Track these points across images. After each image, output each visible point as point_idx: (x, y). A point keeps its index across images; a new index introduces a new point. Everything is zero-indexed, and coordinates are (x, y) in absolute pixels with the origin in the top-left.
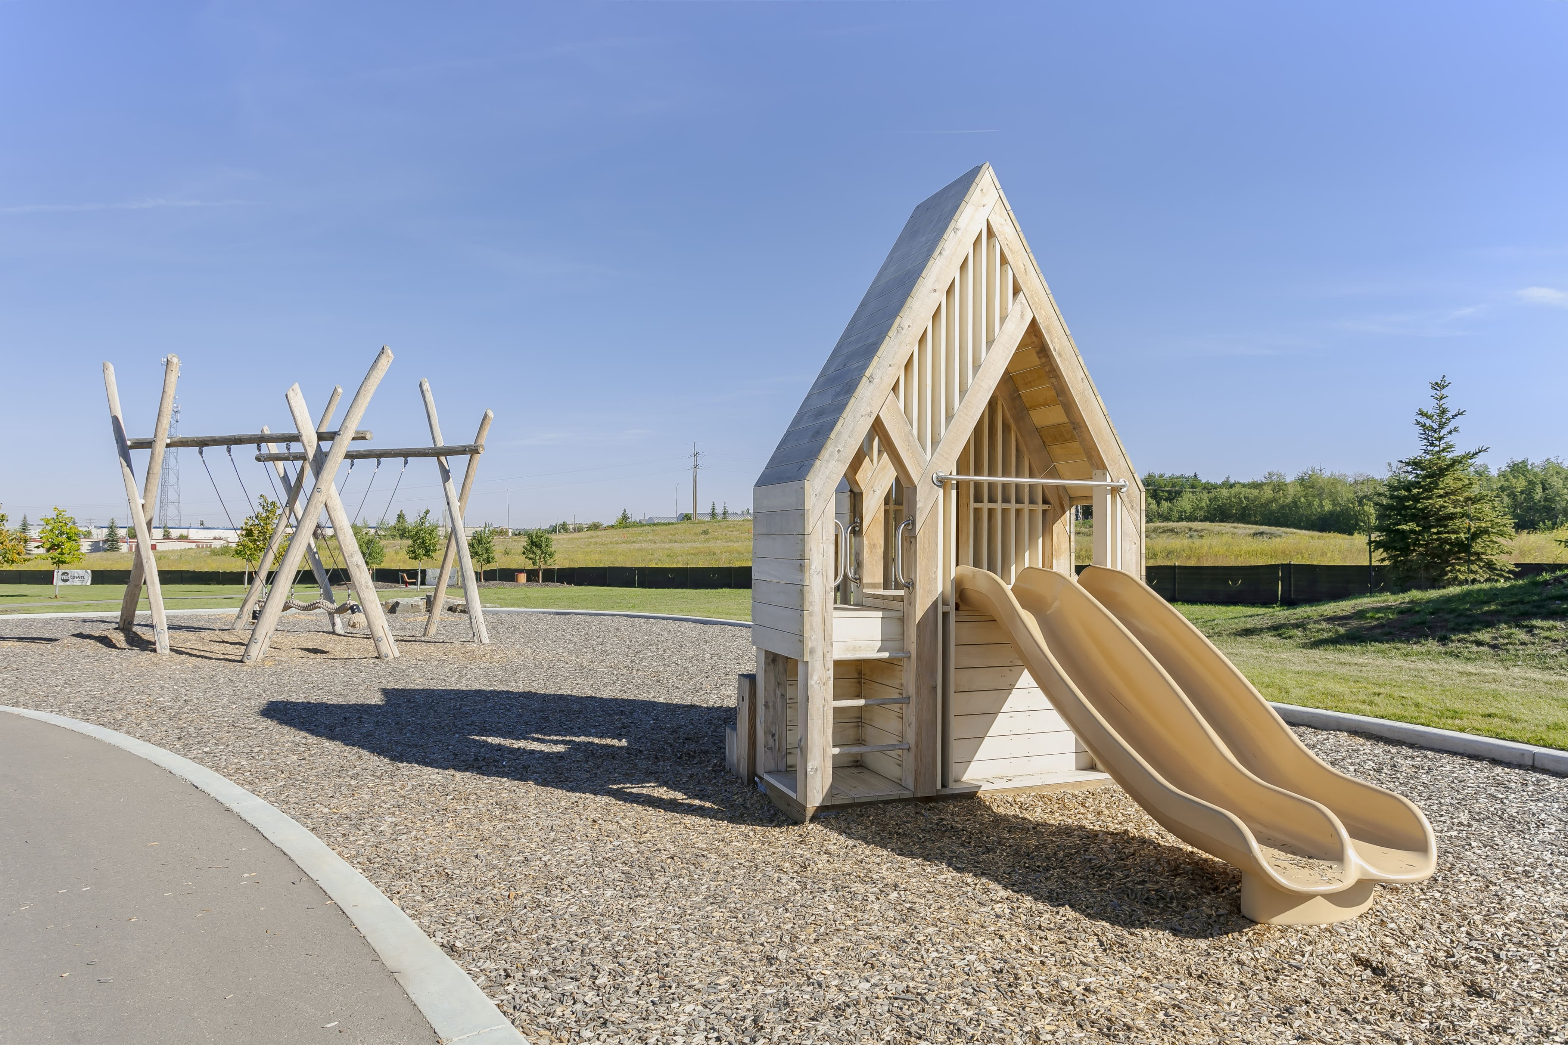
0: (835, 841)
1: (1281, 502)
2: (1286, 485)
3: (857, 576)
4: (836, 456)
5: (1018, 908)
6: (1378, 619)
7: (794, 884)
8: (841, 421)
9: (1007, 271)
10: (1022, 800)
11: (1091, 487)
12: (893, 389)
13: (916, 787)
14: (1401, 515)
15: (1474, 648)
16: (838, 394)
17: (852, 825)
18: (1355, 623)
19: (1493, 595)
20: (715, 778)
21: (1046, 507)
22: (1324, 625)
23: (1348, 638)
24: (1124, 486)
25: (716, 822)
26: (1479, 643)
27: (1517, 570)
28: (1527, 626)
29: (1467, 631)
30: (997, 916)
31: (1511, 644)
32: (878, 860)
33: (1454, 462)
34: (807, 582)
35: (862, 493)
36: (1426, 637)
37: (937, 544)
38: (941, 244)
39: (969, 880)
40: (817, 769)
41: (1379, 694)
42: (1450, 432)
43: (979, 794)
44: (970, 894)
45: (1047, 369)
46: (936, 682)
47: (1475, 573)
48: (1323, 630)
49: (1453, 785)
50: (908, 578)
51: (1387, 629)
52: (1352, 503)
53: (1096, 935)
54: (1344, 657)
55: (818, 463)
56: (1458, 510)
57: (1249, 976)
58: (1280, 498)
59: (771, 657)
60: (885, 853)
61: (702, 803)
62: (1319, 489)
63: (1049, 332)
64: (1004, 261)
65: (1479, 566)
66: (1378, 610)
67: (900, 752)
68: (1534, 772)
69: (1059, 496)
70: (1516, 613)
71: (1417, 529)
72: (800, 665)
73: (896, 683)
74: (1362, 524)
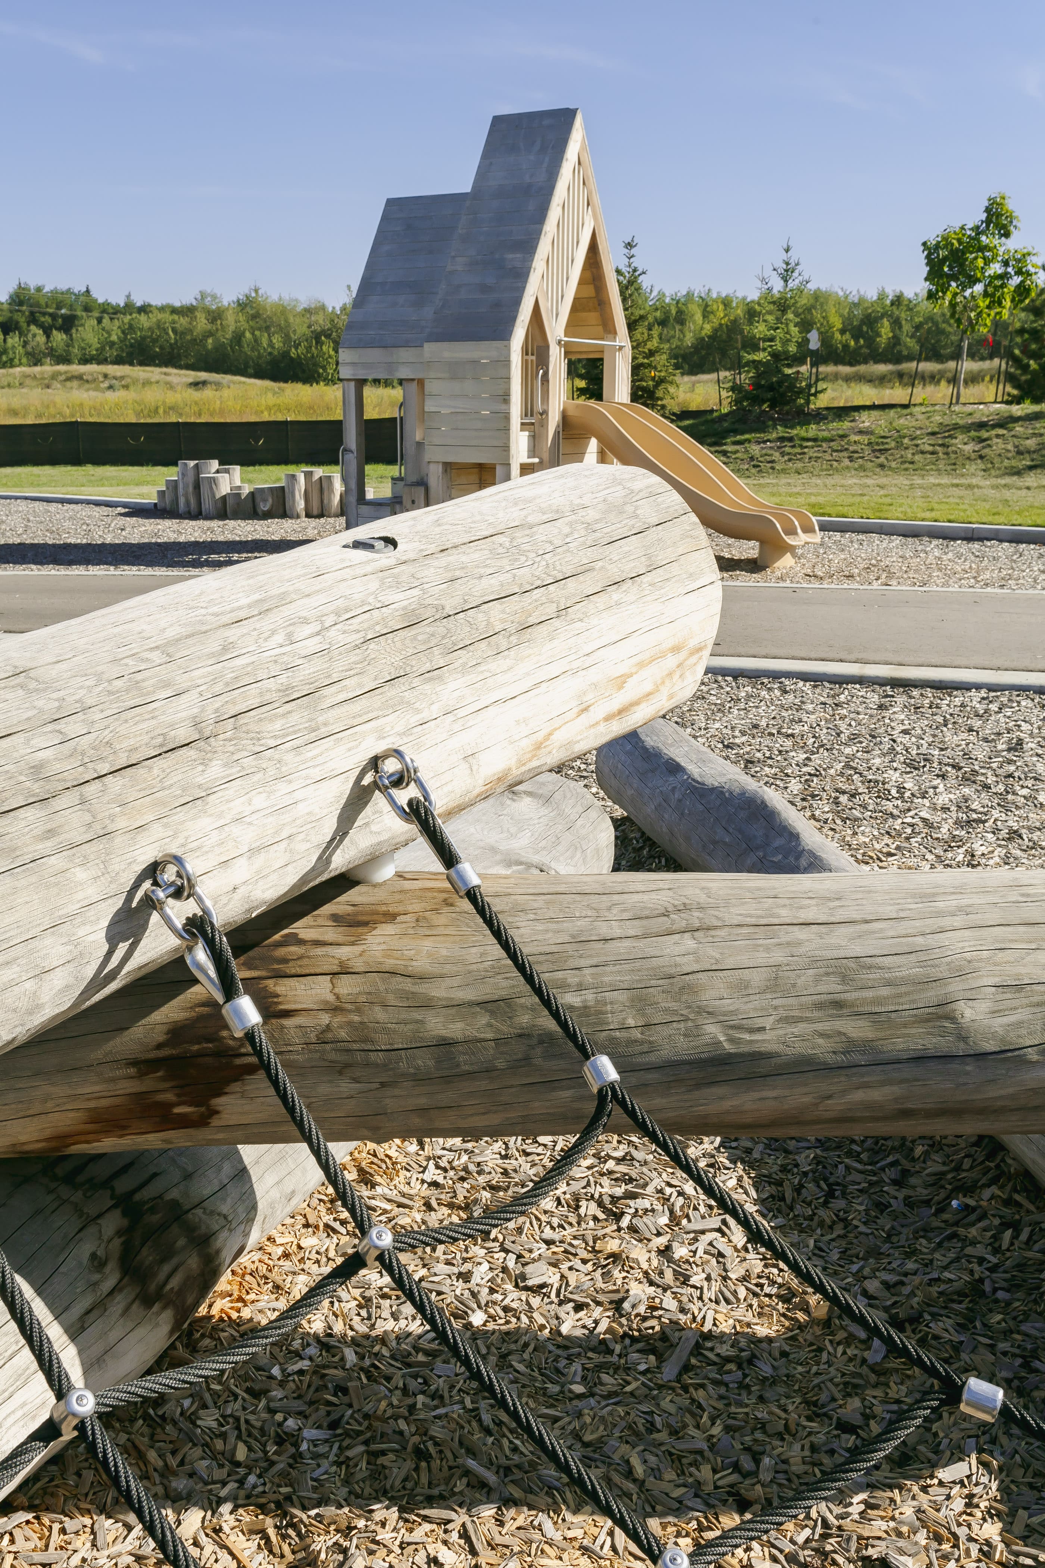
24: (624, 346)
74: (321, 371)
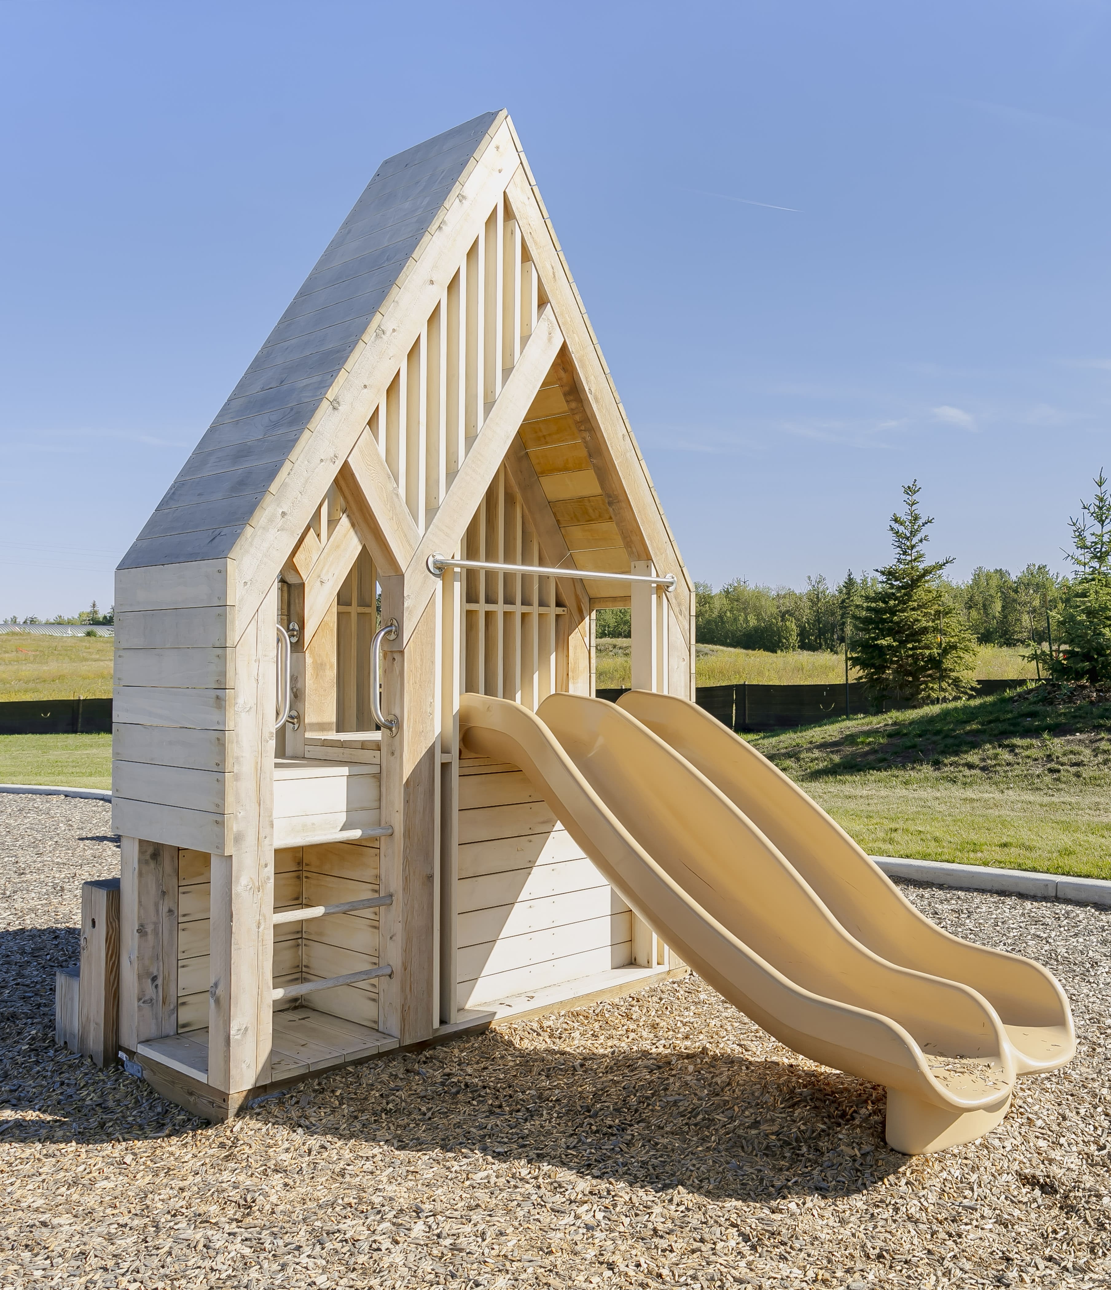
0: (286, 1145)
1: (707, 616)
2: (712, 597)
3: (294, 713)
4: (279, 522)
5: (615, 1206)
6: (869, 743)
7: (239, 1246)
8: (287, 466)
9: (529, 272)
10: (550, 1023)
11: (628, 584)
12: (369, 423)
13: (403, 1031)
14: (879, 629)
15: (967, 772)
16: (275, 425)
17: (310, 1111)
18: (849, 750)
19: (970, 714)
20: (37, 1063)
21: (560, 610)
22: (817, 753)
23: (845, 768)
24: (672, 583)
25: (54, 1147)
26: (970, 766)
27: (978, 687)
28: (1007, 746)
29: (956, 754)
30: (588, 1228)
31: (999, 765)
32: (369, 1166)
33: (926, 572)
34: (230, 725)
35: (303, 585)
36: (921, 762)
37: (433, 663)
38: (441, 214)
39: (524, 1172)
40: (246, 1029)
41: (896, 830)
42: (921, 541)
43: (493, 1026)
44: (534, 1197)
45: (577, 417)
46: (432, 868)
47: (944, 690)
48: (817, 759)
49: (998, 928)
50: (389, 714)
51: (880, 755)
52: (775, 618)
53: (734, 1225)
54: (847, 789)
55: (249, 531)
56: (930, 624)
57: (929, 1236)
58: (706, 611)
59: (150, 850)
60: (376, 1151)
61: (19, 1115)
62: (744, 603)
63: (583, 366)
64: (526, 256)
65: (948, 683)
66: (868, 734)
67: (374, 981)
68: (1059, 903)
69: (577, 596)
70: (996, 732)
71: (894, 644)
72: (215, 862)
73: (368, 874)
74: (784, 641)
